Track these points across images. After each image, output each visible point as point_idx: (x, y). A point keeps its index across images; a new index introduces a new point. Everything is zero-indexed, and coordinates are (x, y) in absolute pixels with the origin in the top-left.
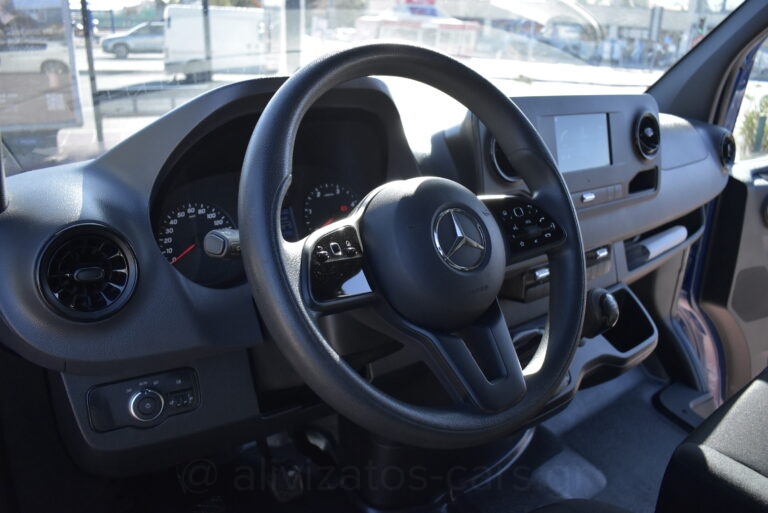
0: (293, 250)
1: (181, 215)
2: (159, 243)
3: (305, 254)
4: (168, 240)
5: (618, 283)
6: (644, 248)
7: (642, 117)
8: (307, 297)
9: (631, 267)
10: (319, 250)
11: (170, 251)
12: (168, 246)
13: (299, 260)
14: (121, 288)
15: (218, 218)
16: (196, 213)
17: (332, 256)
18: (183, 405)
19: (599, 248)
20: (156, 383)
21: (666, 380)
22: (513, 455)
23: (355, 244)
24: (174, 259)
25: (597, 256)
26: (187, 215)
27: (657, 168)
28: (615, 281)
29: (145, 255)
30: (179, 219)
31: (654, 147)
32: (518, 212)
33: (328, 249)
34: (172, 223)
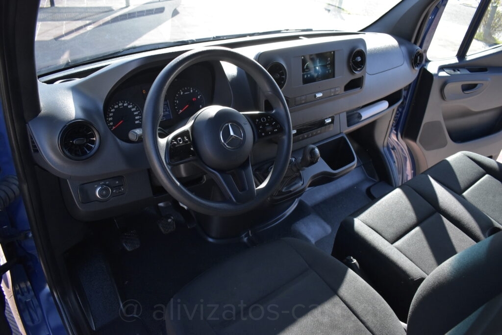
0: (163, 142)
1: (116, 107)
2: (106, 120)
3: (167, 143)
4: (111, 119)
5: (340, 133)
6: (360, 114)
7: (356, 50)
8: (167, 160)
9: (349, 125)
10: (173, 142)
11: (111, 124)
12: (111, 121)
13: (165, 146)
14: (93, 146)
15: (133, 107)
16: (123, 105)
17: (178, 143)
18: (119, 192)
19: (327, 119)
20: (107, 183)
21: (377, 180)
22: (284, 215)
23: (188, 137)
24: (114, 127)
25: (325, 122)
26: (119, 106)
27: (363, 76)
28: (339, 132)
29: (102, 129)
30: (116, 109)
31: (360, 67)
32: (264, 120)
33: (177, 141)
34: (112, 111)
